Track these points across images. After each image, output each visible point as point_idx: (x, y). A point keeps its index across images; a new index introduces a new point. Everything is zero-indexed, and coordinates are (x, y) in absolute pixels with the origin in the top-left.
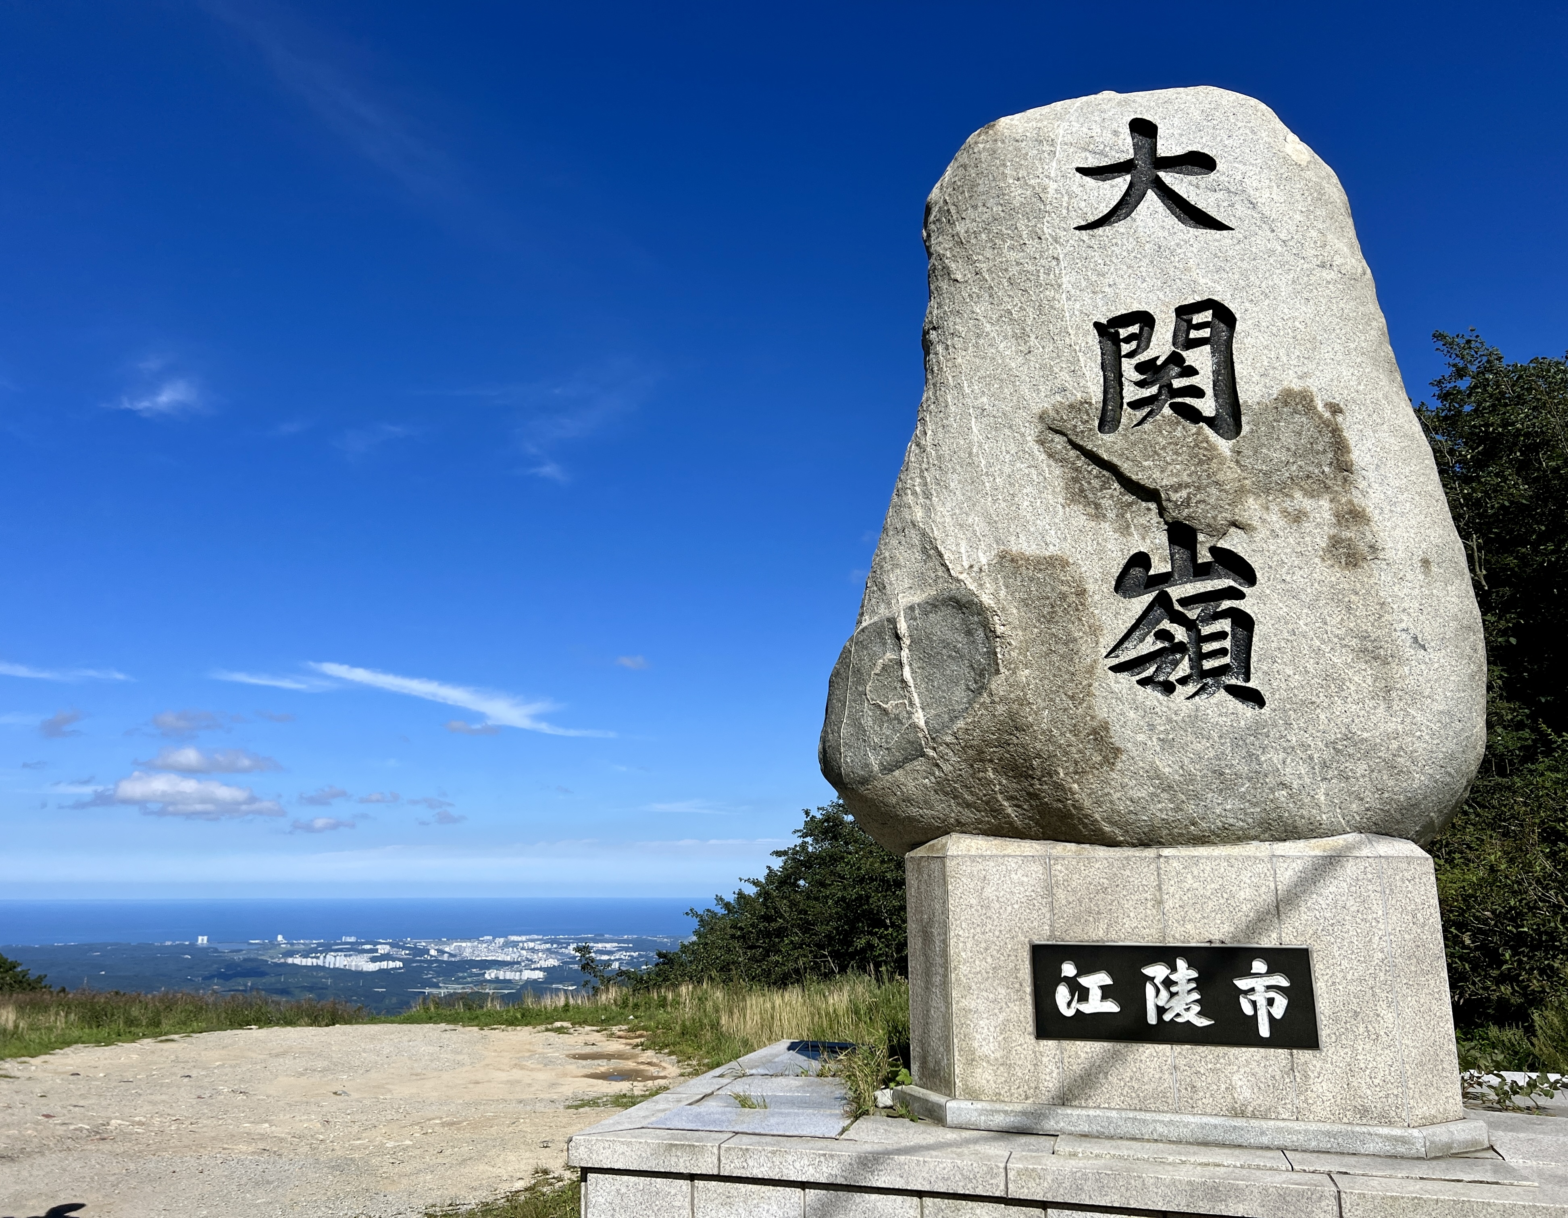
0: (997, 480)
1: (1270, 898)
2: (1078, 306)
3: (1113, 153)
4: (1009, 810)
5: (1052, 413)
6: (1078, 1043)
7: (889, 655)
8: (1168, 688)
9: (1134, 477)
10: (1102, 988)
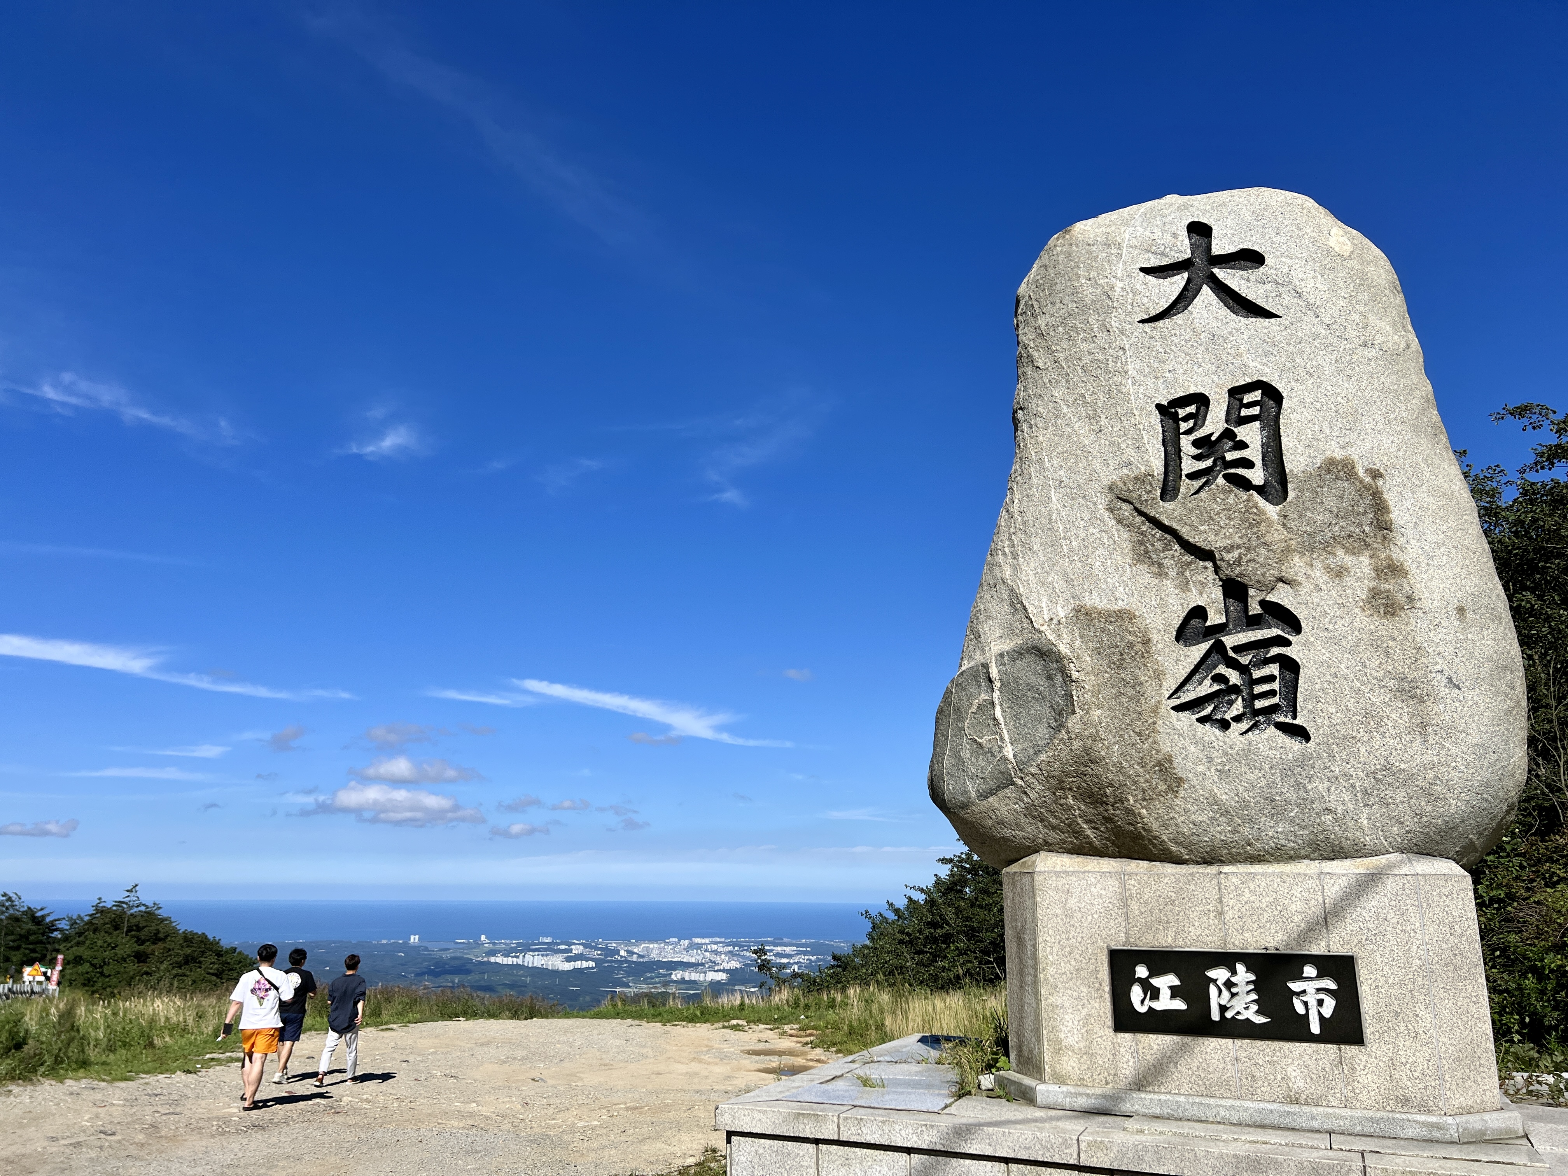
0: (1073, 544)
1: (1318, 910)
2: (1141, 390)
3: (1173, 253)
4: (1089, 832)
5: (1120, 485)
6: (1151, 1036)
7: (984, 696)
8: (1224, 725)
9: (1191, 540)
10: (1171, 988)
